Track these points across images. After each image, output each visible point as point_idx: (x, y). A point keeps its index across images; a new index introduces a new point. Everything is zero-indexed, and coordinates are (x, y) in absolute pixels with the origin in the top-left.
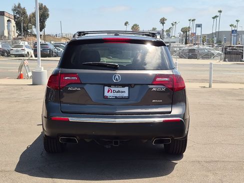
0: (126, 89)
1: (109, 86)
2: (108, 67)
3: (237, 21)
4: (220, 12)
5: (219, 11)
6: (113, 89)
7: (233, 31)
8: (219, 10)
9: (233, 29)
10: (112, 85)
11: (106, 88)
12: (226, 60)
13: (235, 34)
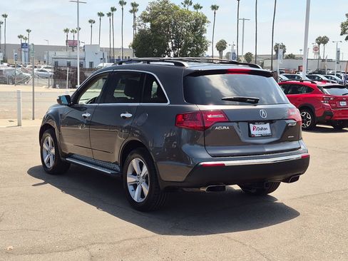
0: (267, 125)
1: (254, 122)
2: (249, 102)
3: (28, 31)
4: (5, 16)
5: (3, 16)
6: (257, 126)
7: (22, 44)
8: (4, 14)
9: (23, 42)
10: (256, 122)
11: (251, 125)
12: (57, 86)
13: (27, 50)
